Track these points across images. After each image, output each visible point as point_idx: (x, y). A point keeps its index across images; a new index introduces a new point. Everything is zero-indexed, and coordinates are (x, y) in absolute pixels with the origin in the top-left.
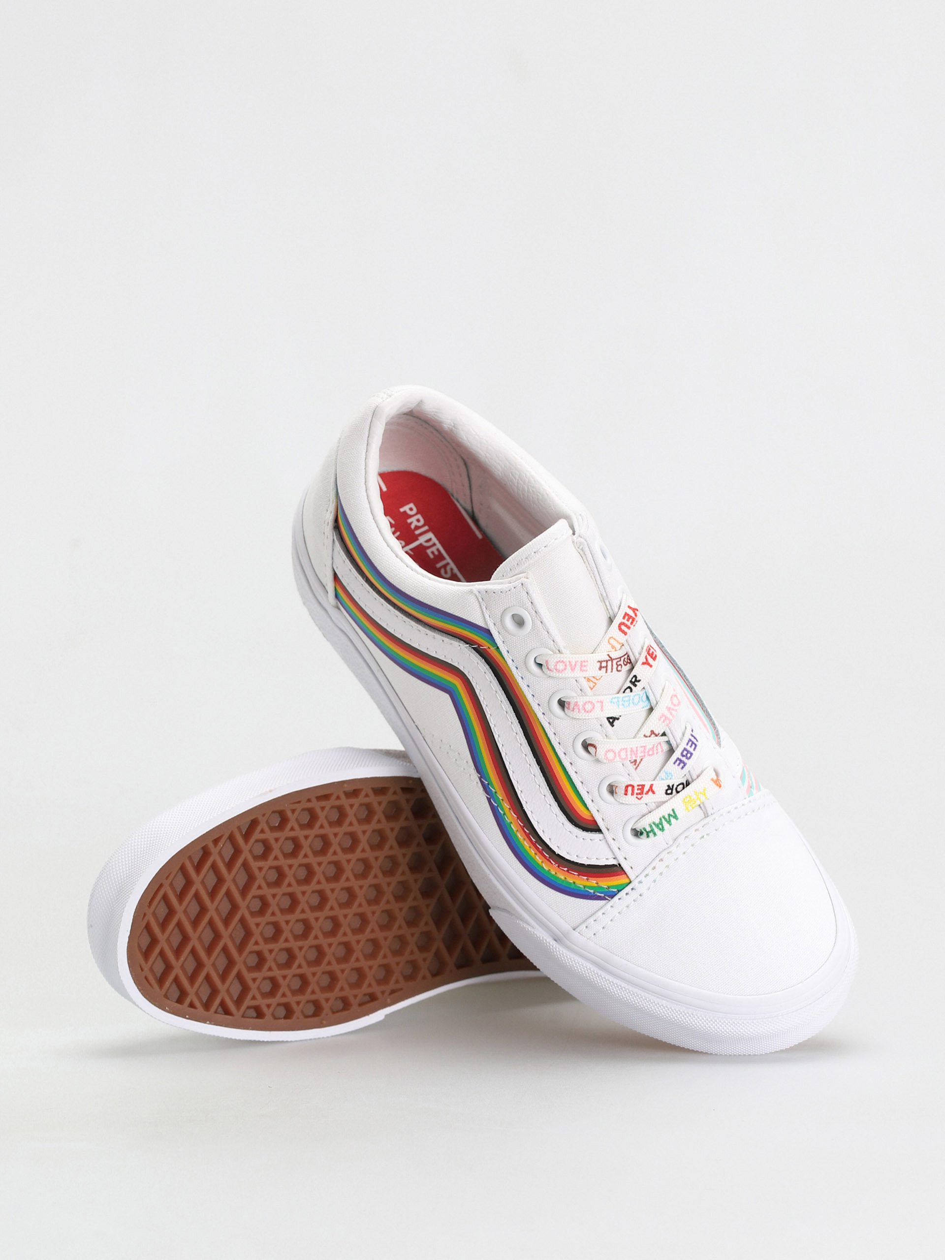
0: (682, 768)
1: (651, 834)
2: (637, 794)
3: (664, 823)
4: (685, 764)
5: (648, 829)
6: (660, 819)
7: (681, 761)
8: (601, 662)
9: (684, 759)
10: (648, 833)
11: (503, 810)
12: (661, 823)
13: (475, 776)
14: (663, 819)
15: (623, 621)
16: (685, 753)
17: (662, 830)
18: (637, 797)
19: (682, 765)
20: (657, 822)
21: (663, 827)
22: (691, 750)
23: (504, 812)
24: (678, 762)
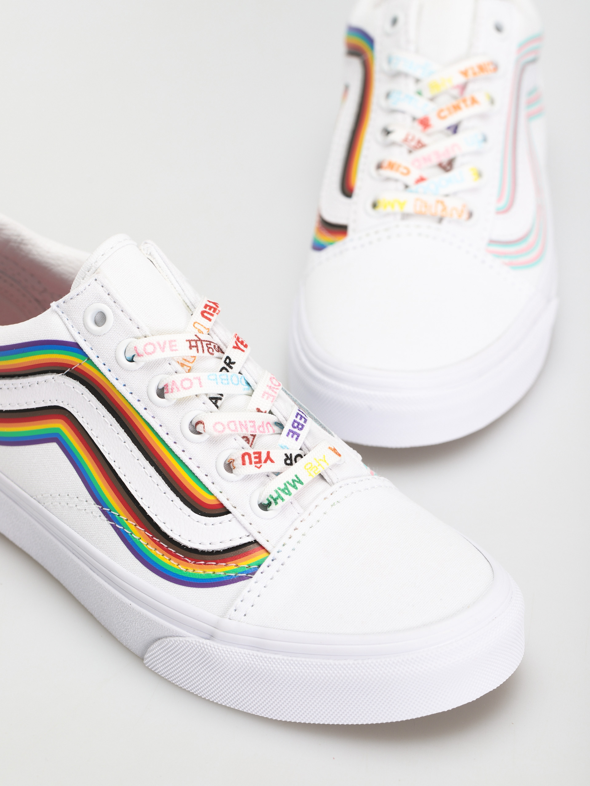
0: (297, 439)
1: (279, 501)
2: (256, 463)
3: (290, 487)
4: (298, 436)
5: (275, 496)
6: (285, 484)
7: (294, 433)
8: (190, 341)
9: (296, 430)
10: (275, 500)
11: (128, 529)
12: (286, 488)
13: (96, 509)
14: (288, 485)
15: (204, 309)
16: (296, 424)
17: (289, 494)
18: (256, 466)
19: (295, 436)
20: (283, 487)
21: (289, 491)
22: (302, 422)
23: (131, 531)
24: (291, 434)
